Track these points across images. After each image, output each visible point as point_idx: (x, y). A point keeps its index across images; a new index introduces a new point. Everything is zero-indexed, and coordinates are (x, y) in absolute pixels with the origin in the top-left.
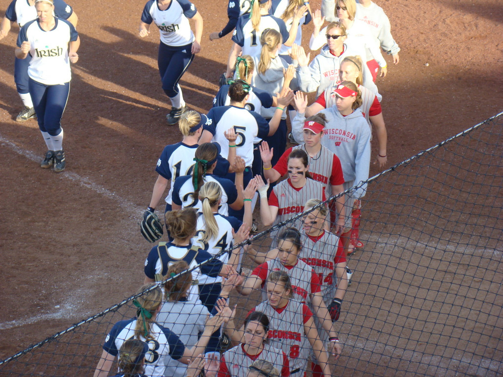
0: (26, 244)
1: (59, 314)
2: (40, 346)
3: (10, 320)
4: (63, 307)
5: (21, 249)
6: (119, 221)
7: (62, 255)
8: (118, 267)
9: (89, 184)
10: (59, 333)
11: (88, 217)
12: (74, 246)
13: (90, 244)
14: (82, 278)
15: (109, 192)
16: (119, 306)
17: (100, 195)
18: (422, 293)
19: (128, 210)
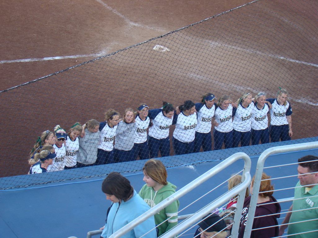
0: (92, 30)
1: (100, 55)
2: (88, 63)
3: (83, 54)
4: (102, 52)
5: (90, 31)
6: (124, 26)
7: (103, 35)
8: (121, 41)
9: (115, 11)
10: (94, 59)
11: (113, 23)
12: (108, 32)
13: (113, 32)
14: (109, 43)
15: (121, 15)
16: (115, 53)
17: (118, 16)
18: (221, 62)
19: (127, 22)
